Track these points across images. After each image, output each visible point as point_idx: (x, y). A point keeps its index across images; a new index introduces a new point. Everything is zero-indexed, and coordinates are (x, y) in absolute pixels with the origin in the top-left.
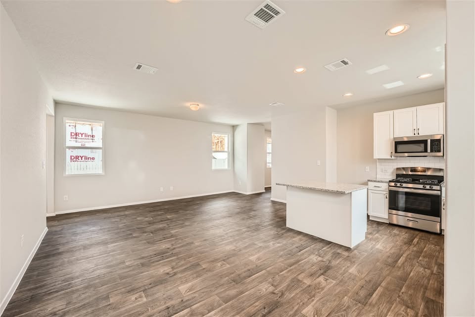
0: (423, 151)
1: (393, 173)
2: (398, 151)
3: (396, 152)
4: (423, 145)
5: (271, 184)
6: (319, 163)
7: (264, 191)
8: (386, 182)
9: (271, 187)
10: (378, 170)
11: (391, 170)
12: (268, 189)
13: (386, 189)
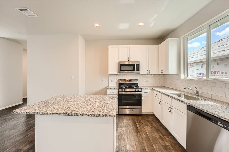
0: (132, 70)
1: (117, 82)
2: (121, 70)
3: (120, 70)
4: (132, 67)
5: (26, 96)
6: (73, 77)
7: (23, 102)
8: (117, 89)
9: (26, 98)
10: (110, 81)
11: (116, 81)
12: (25, 100)
13: (117, 93)
